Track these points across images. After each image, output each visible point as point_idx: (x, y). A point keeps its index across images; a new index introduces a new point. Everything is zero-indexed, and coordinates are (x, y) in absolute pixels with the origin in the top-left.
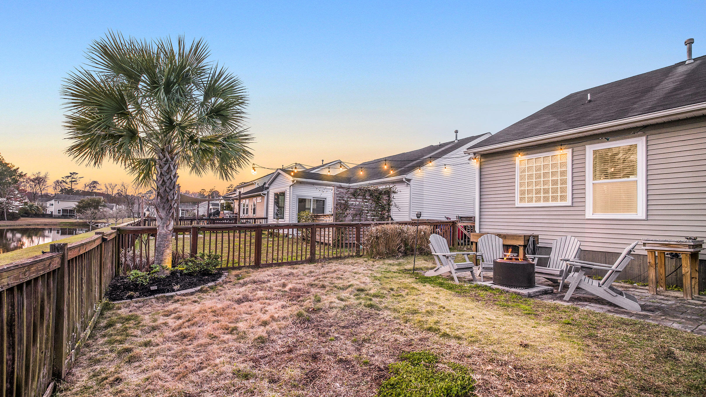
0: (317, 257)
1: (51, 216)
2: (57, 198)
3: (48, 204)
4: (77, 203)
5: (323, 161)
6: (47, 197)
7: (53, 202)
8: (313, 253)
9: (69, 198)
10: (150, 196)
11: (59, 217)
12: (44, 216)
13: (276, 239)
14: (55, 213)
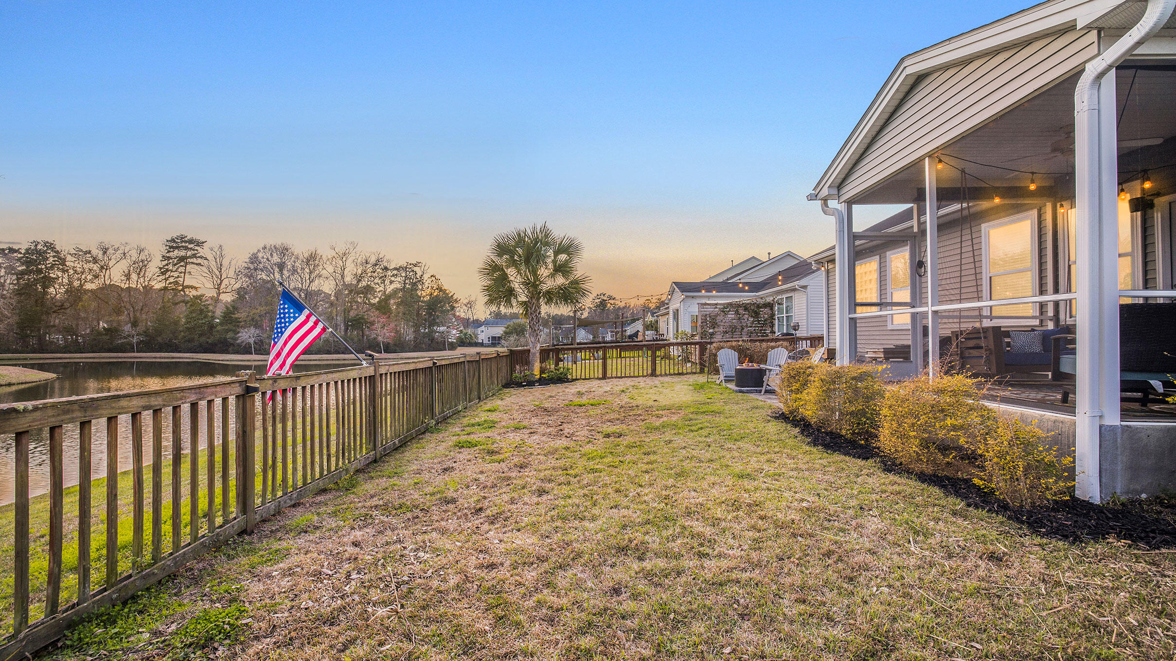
0: (658, 372)
1: (482, 345)
2: (487, 324)
3: (480, 329)
4: (504, 329)
5: (769, 254)
6: (477, 324)
7: (483, 328)
8: (654, 370)
9: (497, 324)
10: (582, 314)
11: (488, 346)
12: (477, 345)
13: (667, 361)
14: (486, 341)
